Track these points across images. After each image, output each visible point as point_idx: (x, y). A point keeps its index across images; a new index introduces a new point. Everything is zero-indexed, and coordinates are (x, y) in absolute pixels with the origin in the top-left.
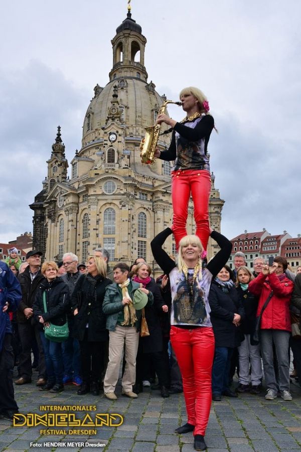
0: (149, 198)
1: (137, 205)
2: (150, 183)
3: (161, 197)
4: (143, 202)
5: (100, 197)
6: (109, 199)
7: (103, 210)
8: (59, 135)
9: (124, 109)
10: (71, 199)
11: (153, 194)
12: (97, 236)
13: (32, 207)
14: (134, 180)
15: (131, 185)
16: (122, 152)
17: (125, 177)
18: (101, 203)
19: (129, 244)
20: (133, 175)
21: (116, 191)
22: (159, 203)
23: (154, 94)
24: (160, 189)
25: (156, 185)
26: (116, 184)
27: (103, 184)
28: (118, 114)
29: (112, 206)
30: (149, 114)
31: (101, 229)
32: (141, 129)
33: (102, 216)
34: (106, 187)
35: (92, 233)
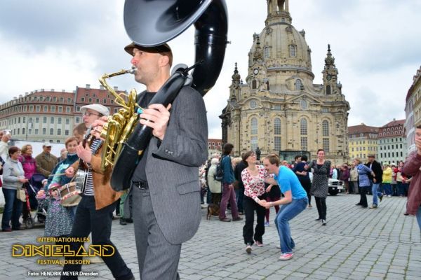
0: (282, 108)
1: (273, 114)
2: (282, 98)
3: (290, 107)
4: (277, 111)
5: (248, 112)
6: (253, 112)
7: (250, 119)
8: (236, 68)
9: (269, 49)
10: (235, 113)
11: (285, 105)
12: (247, 135)
13: (220, 117)
14: (268, 98)
15: (266, 102)
16: (262, 80)
17: (261, 98)
18: (249, 115)
19: (265, 140)
20: (268, 95)
21: (257, 107)
22: (289, 111)
23: (292, 33)
24: (289, 102)
25: (287, 98)
26: (257, 102)
27: (249, 103)
28: (259, 55)
29: (255, 116)
30: (287, 48)
31: (249, 132)
32: (281, 60)
33: (250, 123)
34: (251, 105)
35: (244, 134)
